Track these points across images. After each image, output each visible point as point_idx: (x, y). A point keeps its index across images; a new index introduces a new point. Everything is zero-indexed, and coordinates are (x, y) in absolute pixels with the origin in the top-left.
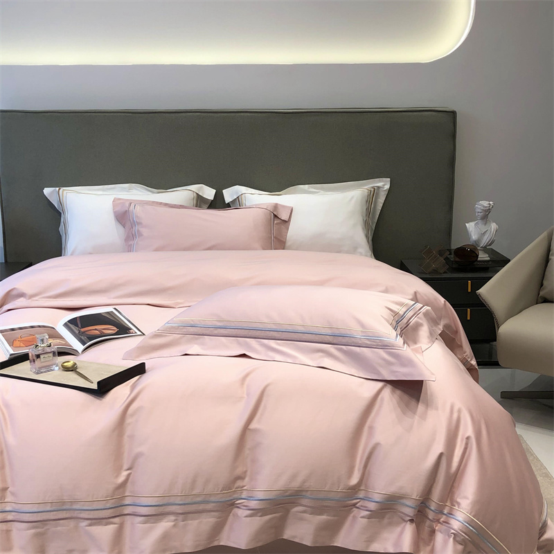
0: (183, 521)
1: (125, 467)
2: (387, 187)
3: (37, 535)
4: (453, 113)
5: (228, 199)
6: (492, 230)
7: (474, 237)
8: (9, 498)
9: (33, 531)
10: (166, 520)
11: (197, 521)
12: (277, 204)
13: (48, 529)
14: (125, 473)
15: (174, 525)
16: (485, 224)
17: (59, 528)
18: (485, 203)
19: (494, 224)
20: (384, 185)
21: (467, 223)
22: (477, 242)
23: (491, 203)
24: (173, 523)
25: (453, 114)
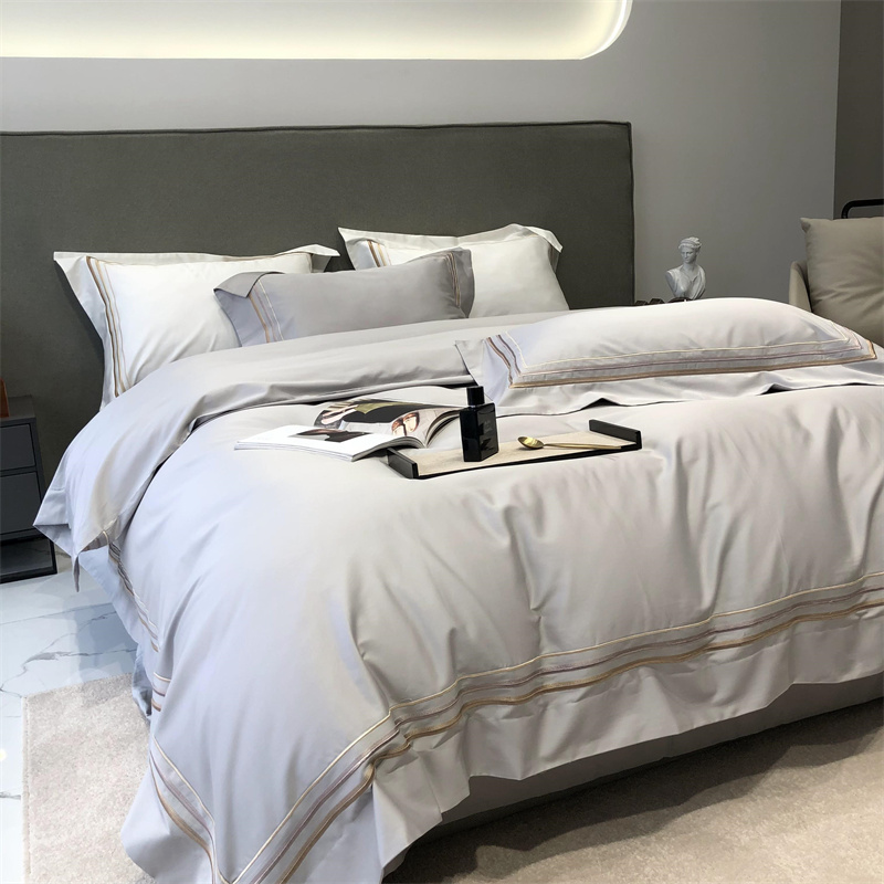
6: (702, 276)
16: (693, 270)
25: (627, 126)
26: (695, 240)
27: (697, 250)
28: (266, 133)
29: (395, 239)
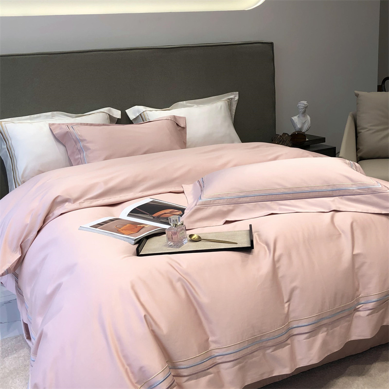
0: (331, 329)
1: (285, 300)
2: (237, 98)
3: (241, 369)
4: (272, 44)
5: (132, 117)
6: (309, 120)
8: (213, 346)
9: (237, 367)
10: (321, 332)
11: (339, 327)
12: (174, 116)
13: (247, 362)
14: (286, 305)
15: (327, 334)
17: (254, 359)
20: (235, 97)
21: (292, 117)
22: (301, 129)
24: (326, 333)
26: (305, 102)
27: (306, 107)
28: (88, 53)
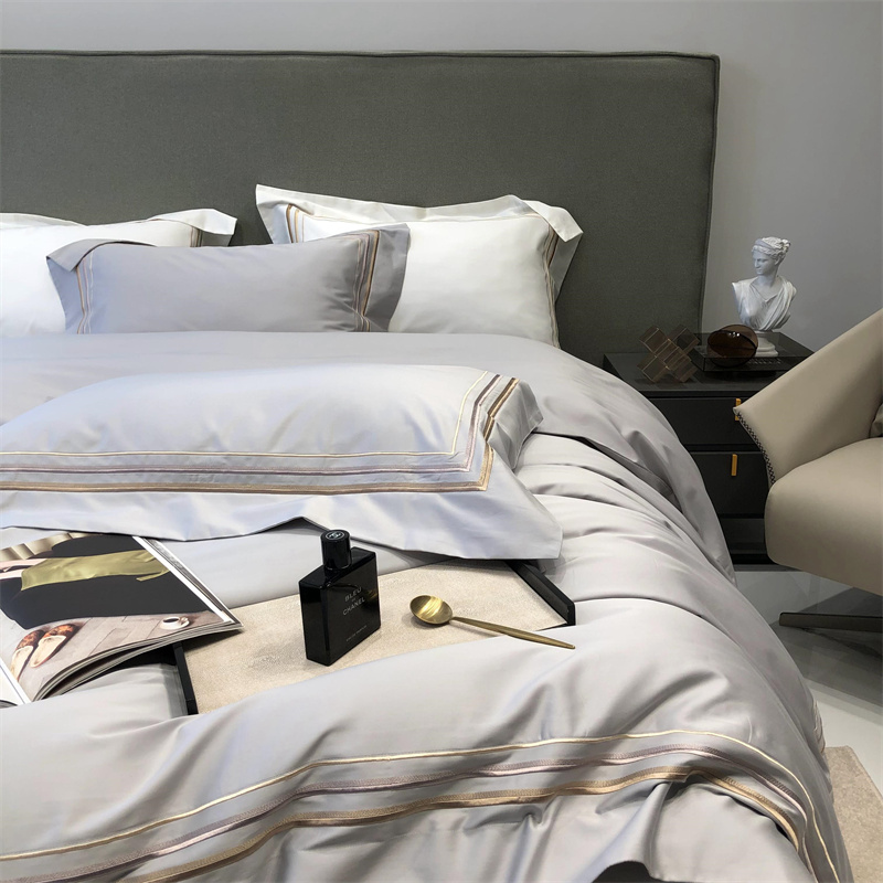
6: (785, 297)
7: (749, 310)
16: (772, 285)
18: (774, 242)
19: (789, 284)
21: (736, 282)
23: (785, 241)
25: (713, 61)
29: (334, 205)
